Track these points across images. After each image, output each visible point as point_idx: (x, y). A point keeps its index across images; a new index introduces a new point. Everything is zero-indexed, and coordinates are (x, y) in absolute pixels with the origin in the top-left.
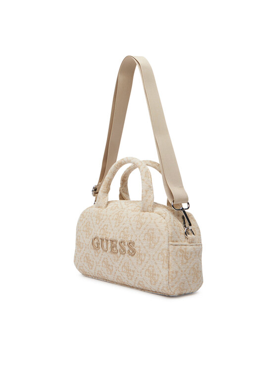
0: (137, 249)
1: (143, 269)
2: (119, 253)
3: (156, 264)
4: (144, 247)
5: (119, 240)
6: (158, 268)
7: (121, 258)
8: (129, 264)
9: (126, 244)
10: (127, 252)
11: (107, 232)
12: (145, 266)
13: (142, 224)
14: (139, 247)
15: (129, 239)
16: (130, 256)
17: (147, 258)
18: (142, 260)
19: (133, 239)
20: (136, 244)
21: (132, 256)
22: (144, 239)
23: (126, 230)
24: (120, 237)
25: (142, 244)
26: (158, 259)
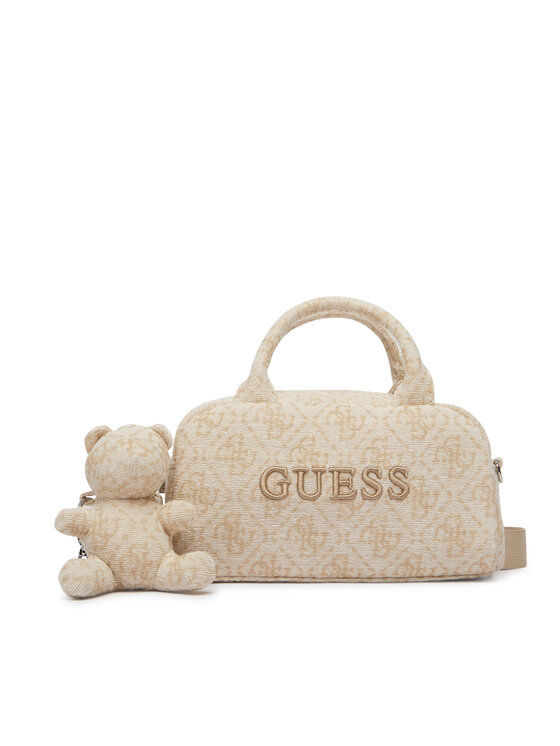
0: (415, 484)
1: (429, 526)
2: (359, 498)
3: (467, 509)
4: (436, 478)
5: (360, 468)
6: (474, 517)
7: (364, 509)
8: (386, 520)
9: (385, 473)
10: (385, 493)
11: (318, 454)
12: (436, 518)
13: (425, 429)
14: (422, 478)
15: (394, 462)
16: (394, 502)
17: (442, 500)
18: (426, 507)
19: (404, 463)
20: (413, 471)
21: (400, 499)
22: (436, 461)
23: (378, 444)
24: (363, 462)
25: (430, 470)
26: (474, 498)
